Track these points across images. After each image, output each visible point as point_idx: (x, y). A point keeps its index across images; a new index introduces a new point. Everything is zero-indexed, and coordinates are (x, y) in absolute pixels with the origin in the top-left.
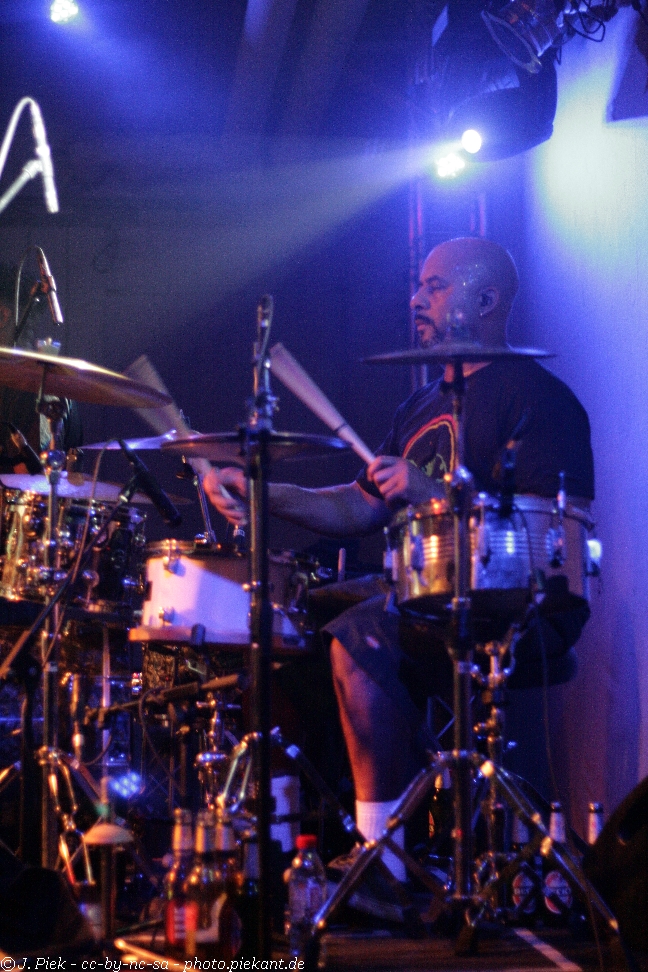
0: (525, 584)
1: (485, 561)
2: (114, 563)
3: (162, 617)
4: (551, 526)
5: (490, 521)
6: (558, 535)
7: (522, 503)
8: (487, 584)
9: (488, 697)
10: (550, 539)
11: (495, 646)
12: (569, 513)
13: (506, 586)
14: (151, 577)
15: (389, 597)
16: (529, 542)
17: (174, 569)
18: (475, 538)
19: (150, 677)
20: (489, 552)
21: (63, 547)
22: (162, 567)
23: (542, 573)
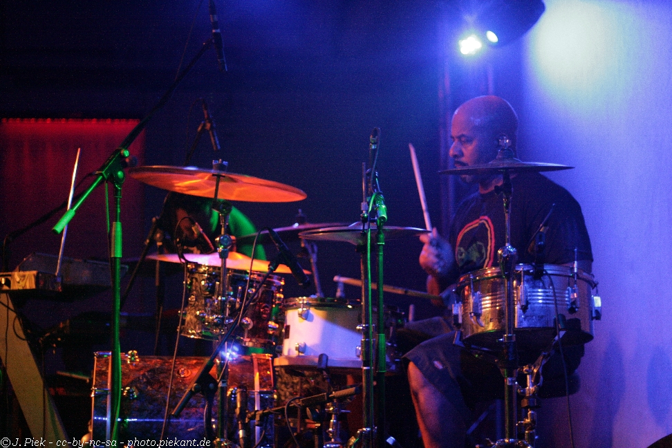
0: (551, 325)
1: (524, 308)
2: (263, 313)
3: (298, 349)
4: (569, 285)
5: (528, 281)
6: (574, 291)
7: (549, 269)
8: (525, 324)
9: (525, 403)
10: (568, 294)
11: (530, 368)
12: (580, 276)
13: (538, 325)
14: (289, 322)
15: (456, 334)
16: (555, 296)
17: (305, 316)
18: (517, 293)
19: (282, 393)
20: (528, 303)
21: (230, 302)
22: (297, 315)
23: (563, 317)
